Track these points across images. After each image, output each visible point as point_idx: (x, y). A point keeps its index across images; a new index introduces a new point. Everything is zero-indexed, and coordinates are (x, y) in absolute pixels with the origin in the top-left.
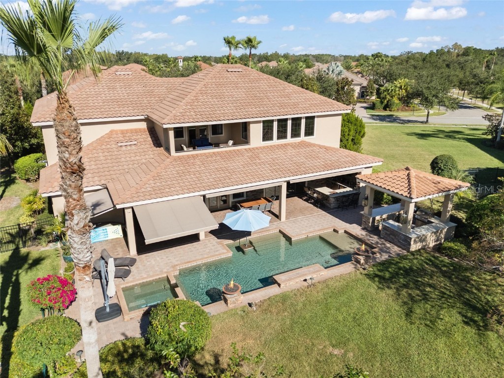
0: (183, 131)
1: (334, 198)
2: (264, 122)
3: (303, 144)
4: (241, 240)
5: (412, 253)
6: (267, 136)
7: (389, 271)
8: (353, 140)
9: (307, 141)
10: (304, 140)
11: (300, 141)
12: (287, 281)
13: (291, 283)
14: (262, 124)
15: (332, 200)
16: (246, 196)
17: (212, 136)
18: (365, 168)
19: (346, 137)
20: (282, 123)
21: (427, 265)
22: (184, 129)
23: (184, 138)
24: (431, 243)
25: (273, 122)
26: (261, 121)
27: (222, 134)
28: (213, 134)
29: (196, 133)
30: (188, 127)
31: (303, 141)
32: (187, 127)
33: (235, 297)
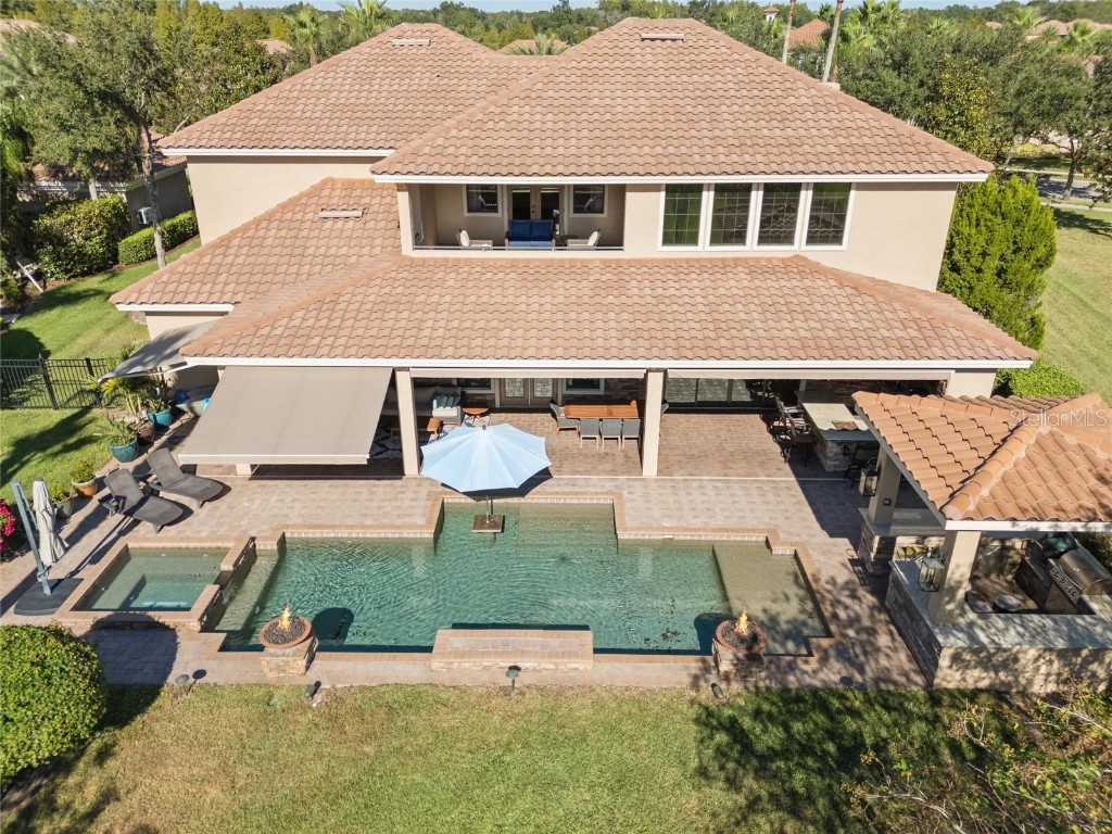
0: (496, 194)
1: (839, 443)
2: (671, 189)
3: (801, 266)
4: (495, 501)
5: (935, 697)
6: (679, 228)
7: (787, 728)
8: (1001, 272)
9: (811, 257)
10: (805, 255)
11: (789, 255)
12: (455, 657)
13: (467, 665)
14: (663, 194)
15: (833, 449)
16: (605, 388)
17: (572, 215)
18: (958, 370)
19: (973, 261)
20: (733, 197)
21: (953, 755)
22: (499, 189)
23: (499, 215)
24: (1039, 680)
25: (701, 192)
26: (660, 185)
27: (602, 212)
28: (576, 210)
29: (533, 203)
30: (510, 187)
31: (797, 256)
32: (508, 186)
33: (283, 655)
